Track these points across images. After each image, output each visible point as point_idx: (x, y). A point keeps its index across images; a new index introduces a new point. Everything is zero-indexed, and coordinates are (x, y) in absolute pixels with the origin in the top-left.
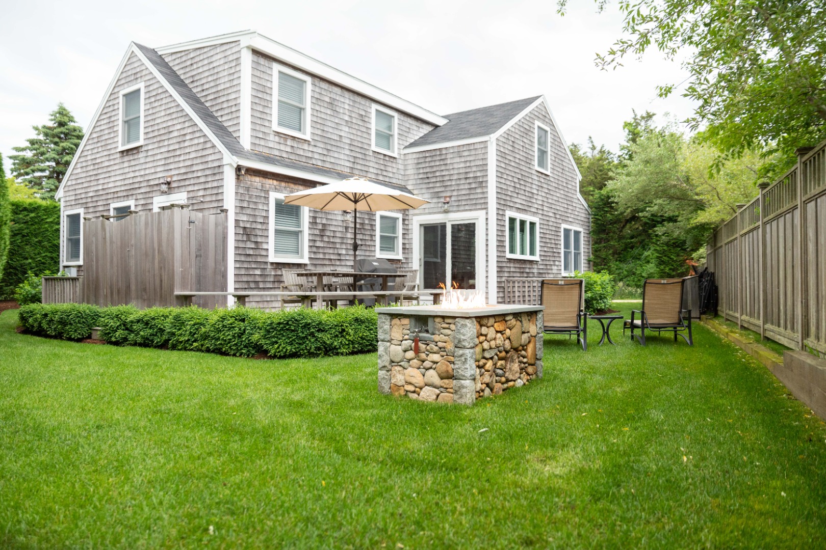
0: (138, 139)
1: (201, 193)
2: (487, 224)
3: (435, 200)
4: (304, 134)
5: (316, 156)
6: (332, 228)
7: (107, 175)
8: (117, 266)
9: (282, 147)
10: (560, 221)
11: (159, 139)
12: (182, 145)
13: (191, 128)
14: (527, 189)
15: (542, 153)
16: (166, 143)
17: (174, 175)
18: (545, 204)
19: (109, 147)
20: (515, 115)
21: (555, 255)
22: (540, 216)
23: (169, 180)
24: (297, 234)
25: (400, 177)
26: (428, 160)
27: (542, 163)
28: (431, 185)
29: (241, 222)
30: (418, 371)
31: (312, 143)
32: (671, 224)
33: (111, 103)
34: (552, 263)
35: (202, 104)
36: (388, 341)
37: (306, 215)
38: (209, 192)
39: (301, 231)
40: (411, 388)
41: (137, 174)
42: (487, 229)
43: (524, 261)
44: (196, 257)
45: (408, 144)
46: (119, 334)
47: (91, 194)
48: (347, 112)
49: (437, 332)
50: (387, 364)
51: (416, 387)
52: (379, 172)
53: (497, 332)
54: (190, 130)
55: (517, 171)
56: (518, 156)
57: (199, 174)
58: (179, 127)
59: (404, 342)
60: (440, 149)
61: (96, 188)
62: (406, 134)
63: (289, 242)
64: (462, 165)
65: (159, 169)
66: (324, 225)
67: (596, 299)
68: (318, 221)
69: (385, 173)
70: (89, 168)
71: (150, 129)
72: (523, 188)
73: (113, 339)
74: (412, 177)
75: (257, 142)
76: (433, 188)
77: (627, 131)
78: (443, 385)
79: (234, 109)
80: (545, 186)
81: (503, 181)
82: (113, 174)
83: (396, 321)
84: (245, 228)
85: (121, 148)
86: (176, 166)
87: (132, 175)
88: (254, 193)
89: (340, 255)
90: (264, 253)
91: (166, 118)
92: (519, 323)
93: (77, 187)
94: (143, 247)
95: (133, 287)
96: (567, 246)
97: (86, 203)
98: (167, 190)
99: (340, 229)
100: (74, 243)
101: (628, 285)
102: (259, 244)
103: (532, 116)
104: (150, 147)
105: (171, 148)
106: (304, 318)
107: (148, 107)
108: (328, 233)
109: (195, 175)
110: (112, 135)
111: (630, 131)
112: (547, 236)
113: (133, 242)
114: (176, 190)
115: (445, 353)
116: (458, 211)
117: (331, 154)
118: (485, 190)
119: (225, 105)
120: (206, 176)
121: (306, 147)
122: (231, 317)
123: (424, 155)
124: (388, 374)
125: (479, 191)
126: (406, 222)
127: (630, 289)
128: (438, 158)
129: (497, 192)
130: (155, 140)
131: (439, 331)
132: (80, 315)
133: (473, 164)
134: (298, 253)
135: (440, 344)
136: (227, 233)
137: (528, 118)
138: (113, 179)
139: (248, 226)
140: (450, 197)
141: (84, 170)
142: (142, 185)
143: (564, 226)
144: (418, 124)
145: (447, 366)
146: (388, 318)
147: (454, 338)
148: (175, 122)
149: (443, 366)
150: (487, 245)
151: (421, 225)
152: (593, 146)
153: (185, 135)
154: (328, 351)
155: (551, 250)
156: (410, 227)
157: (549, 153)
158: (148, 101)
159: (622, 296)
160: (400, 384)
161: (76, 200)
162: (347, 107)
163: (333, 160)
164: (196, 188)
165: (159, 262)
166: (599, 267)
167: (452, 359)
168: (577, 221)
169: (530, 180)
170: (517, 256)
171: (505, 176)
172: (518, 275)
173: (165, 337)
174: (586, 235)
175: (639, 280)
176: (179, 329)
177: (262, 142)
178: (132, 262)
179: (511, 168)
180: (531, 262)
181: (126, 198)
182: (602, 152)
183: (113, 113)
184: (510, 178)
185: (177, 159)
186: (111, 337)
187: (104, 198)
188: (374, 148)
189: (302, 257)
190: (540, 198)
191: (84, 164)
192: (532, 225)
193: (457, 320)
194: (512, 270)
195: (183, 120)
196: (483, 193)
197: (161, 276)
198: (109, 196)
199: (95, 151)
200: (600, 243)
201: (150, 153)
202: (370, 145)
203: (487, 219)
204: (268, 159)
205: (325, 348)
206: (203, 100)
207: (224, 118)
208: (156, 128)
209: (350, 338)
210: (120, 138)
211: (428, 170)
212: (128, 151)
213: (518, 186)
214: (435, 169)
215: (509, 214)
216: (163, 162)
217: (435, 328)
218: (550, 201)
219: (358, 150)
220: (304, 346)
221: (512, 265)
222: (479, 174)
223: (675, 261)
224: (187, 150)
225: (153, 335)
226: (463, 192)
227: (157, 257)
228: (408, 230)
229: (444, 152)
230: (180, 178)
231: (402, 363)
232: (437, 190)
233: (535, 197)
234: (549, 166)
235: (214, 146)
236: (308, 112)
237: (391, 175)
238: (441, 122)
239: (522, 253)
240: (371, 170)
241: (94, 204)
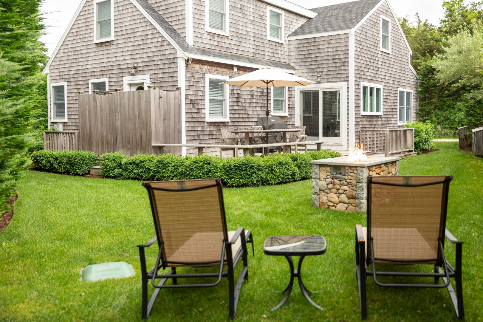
0: (109, 35)
1: (161, 76)
2: (348, 92)
3: (311, 74)
4: (225, 31)
5: (233, 47)
6: (244, 96)
7: (85, 59)
8: (107, 126)
9: (212, 42)
10: (397, 86)
11: (126, 36)
12: (145, 42)
13: (151, 31)
14: (375, 65)
15: (385, 38)
16: (132, 40)
17: (140, 63)
18: (387, 74)
19: (86, 40)
20: (367, 13)
21: (394, 110)
22: (383, 84)
23: (135, 65)
24: (221, 102)
25: (286, 57)
26: (306, 45)
27: (384, 46)
28: (308, 64)
29: (189, 96)
30: (335, 195)
31: (230, 38)
32: (476, 91)
33: (86, 9)
34: (391, 116)
35: (156, 12)
36: (318, 179)
37: (227, 89)
38: (166, 75)
39: (224, 100)
40: (332, 204)
41: (110, 60)
42: (348, 95)
43: (373, 116)
44: (164, 120)
45: (291, 33)
46: (117, 171)
47: (72, 72)
48: (251, 14)
49: (346, 174)
50: (318, 191)
51: (334, 203)
52: (272, 55)
53: (377, 173)
54: (151, 32)
55: (369, 53)
56: (369, 42)
57: (159, 63)
58: (142, 29)
59: (327, 179)
60: (315, 38)
61: (76, 68)
62: (289, 26)
63: (217, 106)
64: (330, 50)
65: (127, 58)
66: (238, 94)
67: (422, 142)
68: (235, 92)
69: (276, 55)
70: (70, 54)
71: (119, 29)
72: (372, 64)
73: (112, 175)
74: (294, 57)
75: (197, 40)
76: (310, 65)
77: (446, 8)
78: (350, 202)
79: (180, 17)
80: (387, 61)
81: (359, 61)
82: (90, 59)
83: (323, 168)
84: (191, 99)
85: (96, 41)
86: (141, 56)
87: (106, 60)
88: (197, 75)
89: (248, 114)
90: (203, 116)
91: (132, 23)
92: (387, 168)
93: (60, 67)
94: (127, 113)
95: (119, 140)
96: (401, 103)
97: (69, 78)
98: (134, 72)
99: (249, 97)
100: (60, 107)
101: (444, 128)
102: (200, 110)
103: (379, 12)
104: (120, 42)
105: (137, 43)
106: (250, 163)
107: (117, 13)
108: (241, 100)
109: (156, 63)
110: (88, 31)
111: (447, 9)
112: (388, 98)
113: (119, 110)
114: (141, 73)
115: (351, 186)
116: (328, 82)
117: (242, 44)
118: (347, 68)
119: (174, 14)
120: (164, 64)
121: (226, 41)
122: (201, 162)
123: (303, 41)
124: (318, 196)
125: (342, 68)
126: (290, 90)
127: (446, 130)
128: (313, 44)
129: (356, 69)
130: (123, 37)
131: (347, 174)
132: (83, 158)
133: (338, 49)
134: (222, 114)
135: (348, 181)
136: (181, 103)
137: (376, 14)
138: (90, 62)
139: (193, 98)
140: (322, 72)
141: (66, 54)
142: (114, 68)
143: (400, 89)
144: (297, 18)
145: (352, 192)
146: (318, 167)
147: (356, 177)
148: (139, 25)
149: (350, 192)
150: (348, 106)
151: (300, 91)
152: (419, 20)
153: (147, 35)
154: (264, 182)
155: (391, 107)
156: (293, 93)
157: (390, 37)
158: (116, 9)
159: (441, 136)
160: (325, 202)
161: (59, 76)
162: (251, 10)
163: (243, 49)
164: (156, 72)
165: (140, 124)
166: (424, 118)
167: (355, 188)
168: (409, 85)
169: (377, 59)
170: (368, 113)
171: (360, 58)
172: (369, 126)
173: (152, 174)
174: (415, 95)
175: (453, 124)
176: (163, 169)
177: (200, 40)
178: (118, 123)
179: (364, 51)
180: (377, 116)
181: (101, 77)
182: (425, 25)
183: (89, 16)
184: (364, 58)
185: (141, 51)
186: (110, 173)
187: (83, 75)
188: (269, 38)
189: (226, 117)
190: (383, 70)
191: (66, 51)
192: (378, 90)
193: (358, 168)
194: (365, 123)
195: (145, 24)
196: (345, 70)
197: (141, 133)
198: (88, 75)
199: (75, 42)
200: (425, 100)
201: (120, 46)
202: (266, 36)
203: (348, 88)
204: (204, 52)
205: (262, 181)
206: (157, 10)
207: (173, 23)
208: (124, 28)
209: (276, 174)
210: (95, 34)
211: (306, 52)
212: (102, 43)
213: (369, 63)
214: (311, 52)
215: (363, 84)
216: (130, 53)
217: (345, 172)
218: (390, 72)
219: (259, 40)
220: (250, 179)
221: (364, 120)
222: (342, 56)
223: (480, 114)
224: (149, 46)
225: (142, 172)
226: (331, 69)
227: (137, 120)
228: (291, 95)
229: (317, 40)
230: (144, 64)
231: (326, 191)
232: (312, 67)
233: (380, 70)
234: (390, 46)
235: (169, 44)
236: (228, 16)
237: (280, 56)
238: (313, 15)
239: (371, 111)
240: (267, 54)
241: (76, 80)
